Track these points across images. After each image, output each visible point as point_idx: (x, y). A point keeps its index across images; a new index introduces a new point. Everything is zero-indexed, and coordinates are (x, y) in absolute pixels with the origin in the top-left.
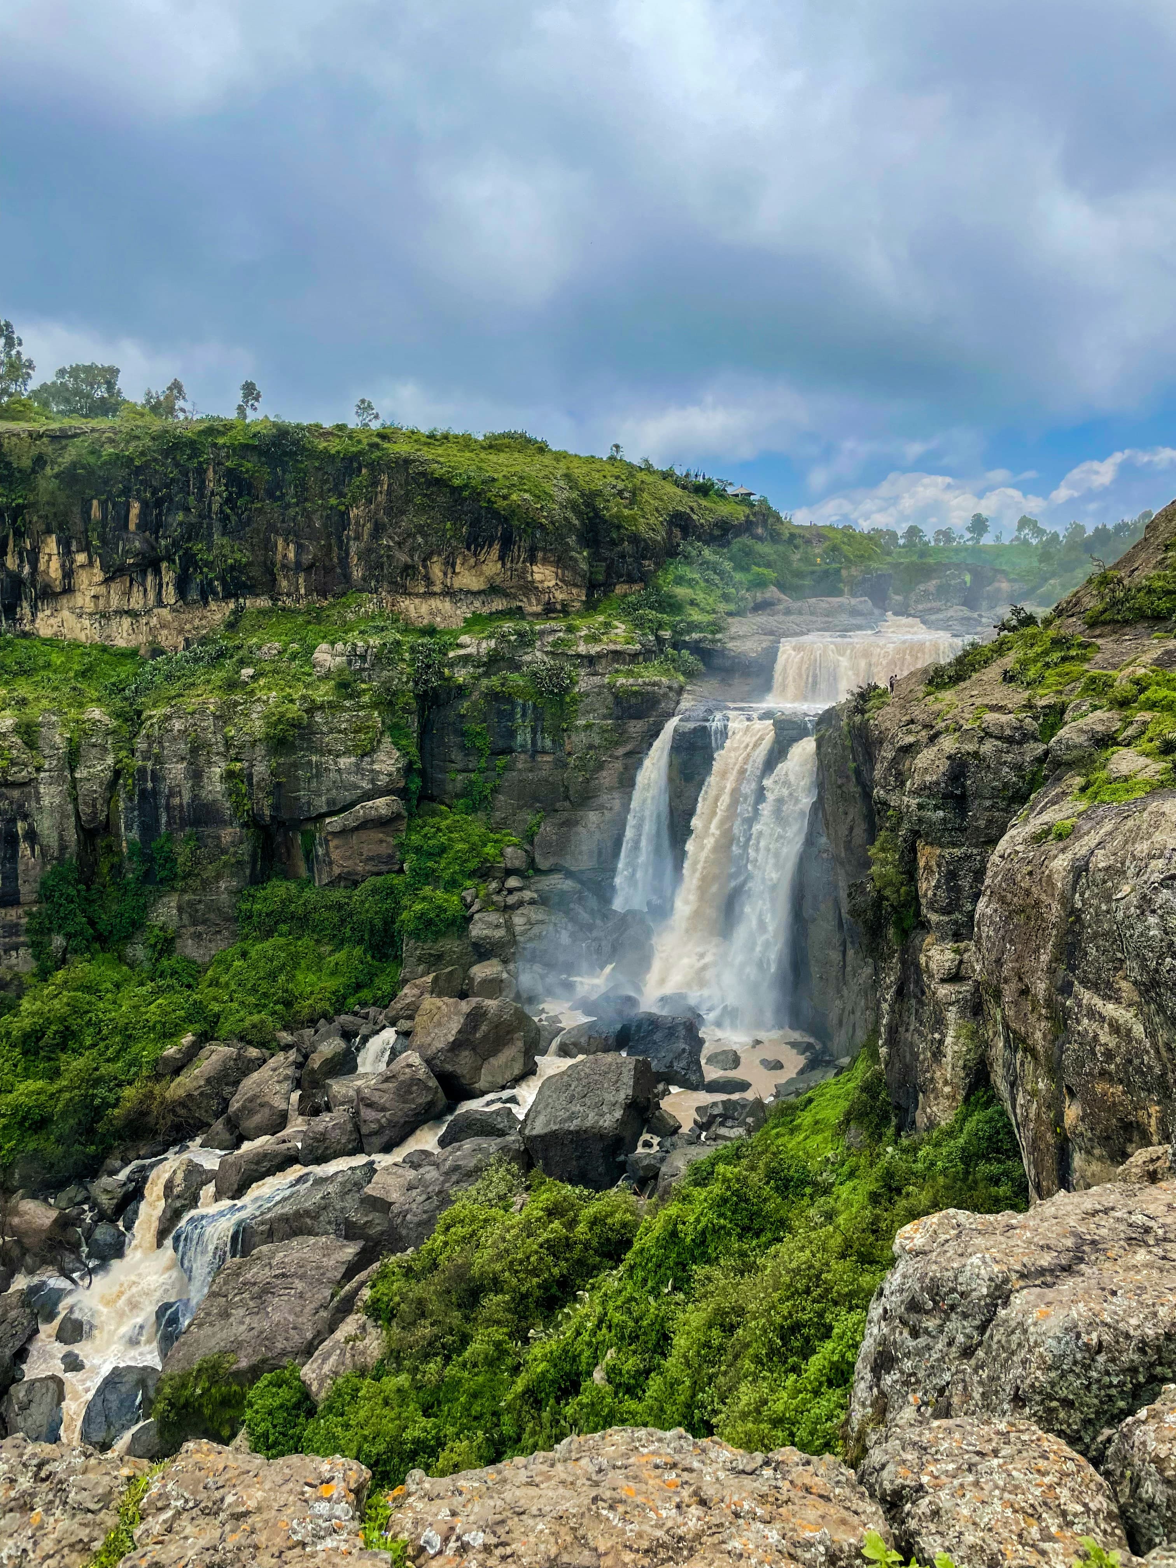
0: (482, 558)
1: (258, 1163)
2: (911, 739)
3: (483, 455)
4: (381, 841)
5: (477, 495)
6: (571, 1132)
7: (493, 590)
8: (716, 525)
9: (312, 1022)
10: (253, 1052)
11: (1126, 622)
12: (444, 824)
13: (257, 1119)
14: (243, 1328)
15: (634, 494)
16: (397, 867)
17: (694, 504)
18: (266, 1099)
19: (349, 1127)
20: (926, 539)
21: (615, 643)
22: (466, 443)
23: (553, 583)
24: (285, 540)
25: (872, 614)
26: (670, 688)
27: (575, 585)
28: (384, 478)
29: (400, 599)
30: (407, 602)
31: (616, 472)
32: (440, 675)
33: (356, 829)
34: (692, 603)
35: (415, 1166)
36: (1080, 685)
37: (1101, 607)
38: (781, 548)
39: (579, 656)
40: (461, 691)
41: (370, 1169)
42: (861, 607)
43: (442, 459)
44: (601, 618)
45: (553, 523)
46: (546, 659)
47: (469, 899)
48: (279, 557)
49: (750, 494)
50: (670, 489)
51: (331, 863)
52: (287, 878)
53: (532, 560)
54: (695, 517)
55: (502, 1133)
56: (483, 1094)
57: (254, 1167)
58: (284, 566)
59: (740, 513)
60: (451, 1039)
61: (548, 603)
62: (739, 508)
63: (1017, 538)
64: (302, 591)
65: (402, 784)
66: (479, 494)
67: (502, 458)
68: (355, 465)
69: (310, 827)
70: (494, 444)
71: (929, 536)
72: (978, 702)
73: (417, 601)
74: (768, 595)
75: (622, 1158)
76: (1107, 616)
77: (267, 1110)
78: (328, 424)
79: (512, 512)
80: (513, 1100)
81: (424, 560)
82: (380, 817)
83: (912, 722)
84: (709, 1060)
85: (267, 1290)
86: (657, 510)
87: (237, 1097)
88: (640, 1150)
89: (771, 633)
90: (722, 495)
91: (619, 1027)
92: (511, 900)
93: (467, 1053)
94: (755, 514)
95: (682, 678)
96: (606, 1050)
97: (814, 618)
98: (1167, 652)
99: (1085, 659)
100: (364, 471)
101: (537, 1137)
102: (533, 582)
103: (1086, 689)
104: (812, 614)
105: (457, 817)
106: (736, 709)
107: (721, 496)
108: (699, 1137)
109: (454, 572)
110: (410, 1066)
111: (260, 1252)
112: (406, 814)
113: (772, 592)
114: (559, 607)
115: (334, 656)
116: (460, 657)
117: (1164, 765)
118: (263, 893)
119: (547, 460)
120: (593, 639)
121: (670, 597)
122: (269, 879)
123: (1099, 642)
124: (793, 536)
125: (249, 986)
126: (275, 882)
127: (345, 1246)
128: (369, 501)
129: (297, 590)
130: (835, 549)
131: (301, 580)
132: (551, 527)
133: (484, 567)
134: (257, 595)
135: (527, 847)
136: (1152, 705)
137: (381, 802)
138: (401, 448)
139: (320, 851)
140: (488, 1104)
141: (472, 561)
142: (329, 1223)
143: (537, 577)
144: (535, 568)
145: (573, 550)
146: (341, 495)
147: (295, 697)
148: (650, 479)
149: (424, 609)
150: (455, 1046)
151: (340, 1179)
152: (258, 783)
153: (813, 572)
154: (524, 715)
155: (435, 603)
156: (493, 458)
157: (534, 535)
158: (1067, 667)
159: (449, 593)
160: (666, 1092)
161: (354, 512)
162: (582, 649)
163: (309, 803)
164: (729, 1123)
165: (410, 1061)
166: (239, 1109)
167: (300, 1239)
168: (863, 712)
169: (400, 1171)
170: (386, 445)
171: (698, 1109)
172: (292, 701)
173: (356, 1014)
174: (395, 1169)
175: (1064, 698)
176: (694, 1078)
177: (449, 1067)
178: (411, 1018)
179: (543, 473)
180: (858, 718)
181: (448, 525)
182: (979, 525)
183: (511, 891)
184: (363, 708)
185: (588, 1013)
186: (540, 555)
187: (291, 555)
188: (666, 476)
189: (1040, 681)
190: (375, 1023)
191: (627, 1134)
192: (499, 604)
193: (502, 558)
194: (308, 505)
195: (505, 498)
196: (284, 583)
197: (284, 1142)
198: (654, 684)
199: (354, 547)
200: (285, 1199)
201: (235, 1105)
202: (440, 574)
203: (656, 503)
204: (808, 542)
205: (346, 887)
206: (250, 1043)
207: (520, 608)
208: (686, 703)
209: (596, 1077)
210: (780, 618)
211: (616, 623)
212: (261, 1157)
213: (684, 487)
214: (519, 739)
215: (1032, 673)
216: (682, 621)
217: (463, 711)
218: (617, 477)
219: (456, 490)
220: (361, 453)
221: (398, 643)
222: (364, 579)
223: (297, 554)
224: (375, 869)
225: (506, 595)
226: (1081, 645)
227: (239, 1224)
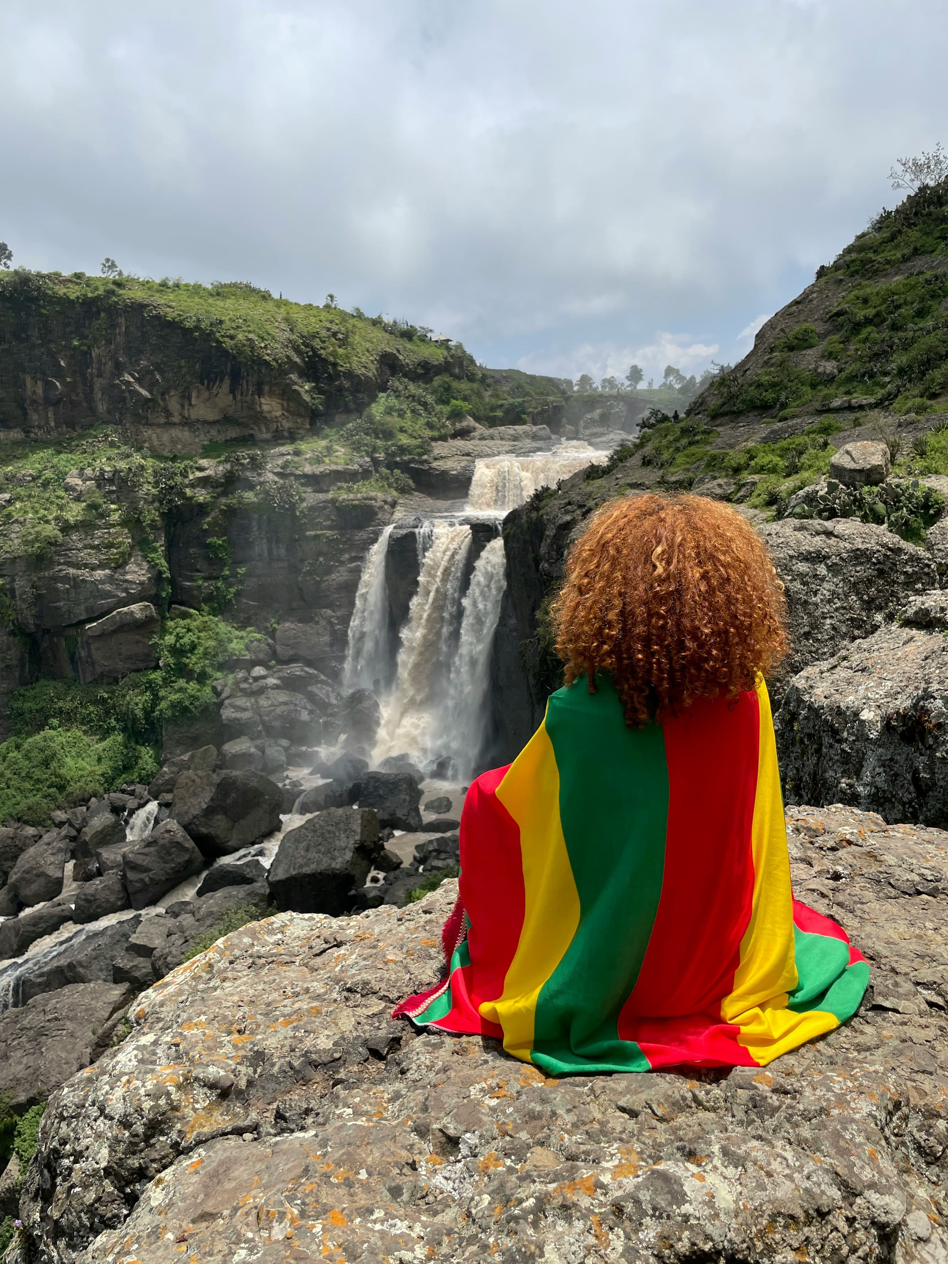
0: (214, 391)
1: (34, 925)
2: (568, 518)
3: (210, 301)
4: (138, 642)
5: (208, 336)
6: (308, 875)
7: (227, 420)
8: (419, 365)
9: (85, 801)
10: (30, 831)
11: (740, 413)
12: (194, 625)
13: (34, 887)
14: (21, 1067)
15: (347, 337)
16: (153, 664)
17: (400, 347)
18: (41, 870)
19: (118, 887)
20: (594, 386)
21: (336, 464)
22: (196, 290)
23: (279, 413)
24: (33, 378)
25: (550, 438)
26: (385, 502)
27: (300, 415)
28: (122, 320)
29: (142, 429)
30: (150, 432)
31: (330, 317)
32: (182, 495)
33: (114, 632)
34: (402, 430)
35: (176, 915)
36: (703, 463)
37: (720, 401)
38: (475, 385)
39: (305, 476)
40: (202, 509)
41: (137, 920)
42: (542, 433)
43: (174, 304)
44: (324, 443)
45: (276, 361)
46: (276, 479)
47: (219, 688)
48: (29, 393)
49: (449, 340)
50: (377, 334)
51: (93, 663)
52: (54, 679)
53: (260, 394)
54: (401, 357)
55: (250, 881)
56: (236, 850)
57: (31, 929)
58: (34, 402)
59: (438, 356)
60: (204, 806)
61: (277, 431)
62: (439, 351)
63: (665, 384)
64: (53, 424)
65: (153, 592)
66: (208, 335)
67: (229, 303)
68: (94, 309)
69: (72, 632)
70: (220, 292)
71: (597, 384)
72: (622, 482)
73: (158, 430)
74: (464, 424)
75: (353, 892)
76: (725, 408)
77: (42, 880)
78: (66, 273)
79: (239, 349)
80: (261, 853)
81: (163, 394)
82: (136, 621)
83: (569, 503)
84: (427, 808)
85: (42, 1033)
86: (368, 351)
87: (15, 870)
88: (368, 884)
89: (468, 455)
90: (423, 339)
91: (350, 785)
92: (255, 686)
93: (219, 817)
94: (452, 356)
95: (395, 493)
96: (339, 806)
97: (503, 443)
98: (772, 432)
99: (707, 443)
100: (102, 315)
101: (279, 882)
102: (262, 412)
103: (708, 465)
104: (502, 439)
105: (206, 619)
106: (441, 517)
107: (423, 341)
108: (417, 869)
109: (190, 405)
110: (168, 831)
111: (35, 1001)
112: (159, 618)
113: (470, 421)
114: (286, 434)
115: (84, 481)
116: (200, 479)
117: (769, 513)
118: (33, 692)
119: (270, 306)
120: (318, 461)
121: (383, 425)
122: (37, 679)
123: (720, 429)
124: (484, 377)
125: (23, 774)
126: (42, 682)
127: (111, 989)
128: (109, 342)
129: (47, 423)
130: (519, 387)
131: (50, 414)
132: (274, 363)
133: (217, 399)
134: (10, 428)
135: (270, 641)
136: (761, 469)
137: (134, 607)
138: (137, 295)
139: (83, 653)
140: (239, 859)
141: (206, 394)
142: (101, 970)
143: (265, 408)
144: (263, 400)
145: (296, 384)
146: (83, 337)
147: (50, 517)
148: (359, 324)
149: (165, 438)
150: (209, 812)
151: (109, 933)
152: (21, 595)
153: (502, 406)
154: (260, 528)
155: (176, 432)
156: (220, 303)
157: (260, 371)
158: (693, 449)
159: (187, 423)
160: (391, 835)
161: (95, 352)
162: (308, 469)
163: (69, 611)
164: (443, 856)
165: (169, 827)
166: (17, 881)
167: (71, 986)
168: (537, 509)
169: (162, 921)
170: (121, 292)
171: (418, 847)
172: (47, 522)
173: (123, 791)
174: (157, 920)
175: (691, 474)
176: (413, 822)
177: (204, 830)
178: (170, 791)
179: (265, 317)
180: (534, 515)
181: (183, 363)
182: (635, 374)
183: (256, 679)
184: (113, 526)
185: (323, 777)
186: (266, 388)
187: (40, 391)
188: (376, 323)
189: (671, 462)
190: (141, 798)
191: (356, 872)
192: (233, 433)
193: (232, 391)
194: (52, 346)
195: (232, 337)
196: (35, 417)
197: (59, 905)
198: (371, 499)
199: (98, 383)
200: (59, 954)
201: (13, 878)
202: (179, 407)
203: (368, 345)
204: (497, 382)
205: (108, 684)
206: (26, 823)
207: (252, 435)
208: (399, 514)
209: (330, 828)
210: (476, 442)
211: (336, 447)
212: (36, 920)
213: (391, 333)
214: (257, 550)
215: (666, 456)
216: (393, 445)
217: (206, 527)
218: (331, 322)
219: (187, 332)
220: (98, 298)
221: (142, 468)
222: (109, 412)
223: (45, 391)
224: (134, 667)
225: (239, 424)
226: (704, 432)
227: (18, 979)
